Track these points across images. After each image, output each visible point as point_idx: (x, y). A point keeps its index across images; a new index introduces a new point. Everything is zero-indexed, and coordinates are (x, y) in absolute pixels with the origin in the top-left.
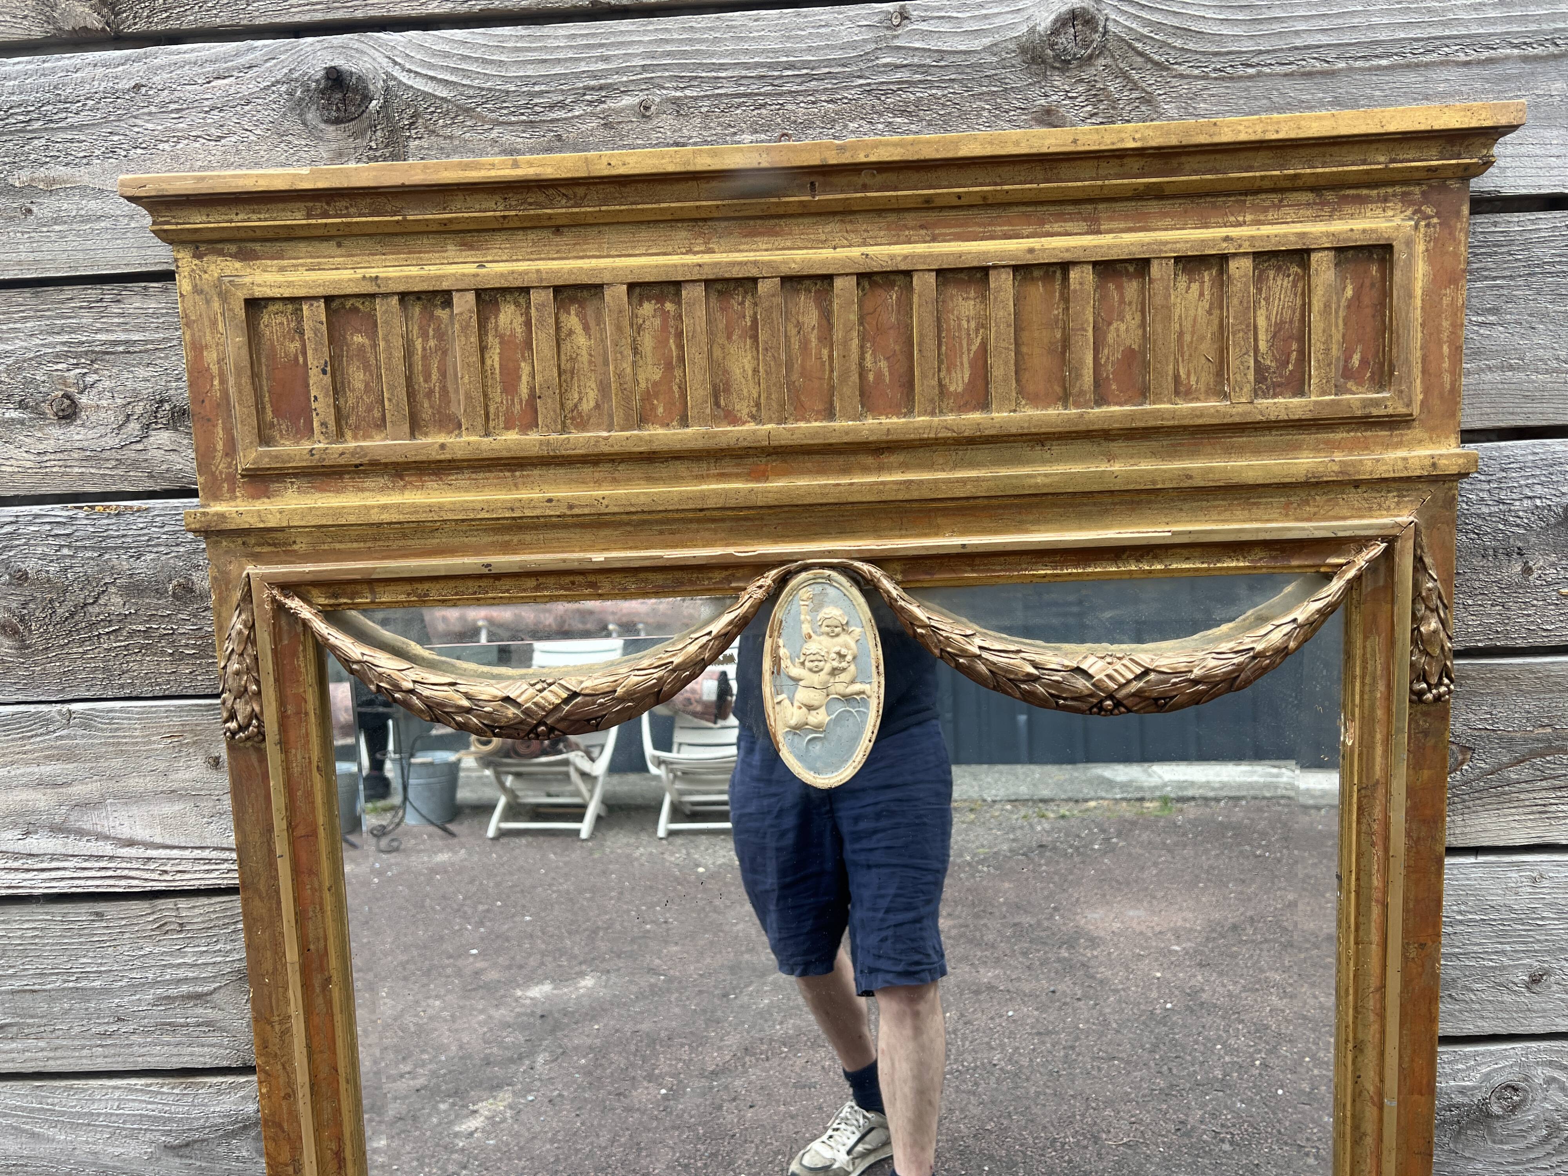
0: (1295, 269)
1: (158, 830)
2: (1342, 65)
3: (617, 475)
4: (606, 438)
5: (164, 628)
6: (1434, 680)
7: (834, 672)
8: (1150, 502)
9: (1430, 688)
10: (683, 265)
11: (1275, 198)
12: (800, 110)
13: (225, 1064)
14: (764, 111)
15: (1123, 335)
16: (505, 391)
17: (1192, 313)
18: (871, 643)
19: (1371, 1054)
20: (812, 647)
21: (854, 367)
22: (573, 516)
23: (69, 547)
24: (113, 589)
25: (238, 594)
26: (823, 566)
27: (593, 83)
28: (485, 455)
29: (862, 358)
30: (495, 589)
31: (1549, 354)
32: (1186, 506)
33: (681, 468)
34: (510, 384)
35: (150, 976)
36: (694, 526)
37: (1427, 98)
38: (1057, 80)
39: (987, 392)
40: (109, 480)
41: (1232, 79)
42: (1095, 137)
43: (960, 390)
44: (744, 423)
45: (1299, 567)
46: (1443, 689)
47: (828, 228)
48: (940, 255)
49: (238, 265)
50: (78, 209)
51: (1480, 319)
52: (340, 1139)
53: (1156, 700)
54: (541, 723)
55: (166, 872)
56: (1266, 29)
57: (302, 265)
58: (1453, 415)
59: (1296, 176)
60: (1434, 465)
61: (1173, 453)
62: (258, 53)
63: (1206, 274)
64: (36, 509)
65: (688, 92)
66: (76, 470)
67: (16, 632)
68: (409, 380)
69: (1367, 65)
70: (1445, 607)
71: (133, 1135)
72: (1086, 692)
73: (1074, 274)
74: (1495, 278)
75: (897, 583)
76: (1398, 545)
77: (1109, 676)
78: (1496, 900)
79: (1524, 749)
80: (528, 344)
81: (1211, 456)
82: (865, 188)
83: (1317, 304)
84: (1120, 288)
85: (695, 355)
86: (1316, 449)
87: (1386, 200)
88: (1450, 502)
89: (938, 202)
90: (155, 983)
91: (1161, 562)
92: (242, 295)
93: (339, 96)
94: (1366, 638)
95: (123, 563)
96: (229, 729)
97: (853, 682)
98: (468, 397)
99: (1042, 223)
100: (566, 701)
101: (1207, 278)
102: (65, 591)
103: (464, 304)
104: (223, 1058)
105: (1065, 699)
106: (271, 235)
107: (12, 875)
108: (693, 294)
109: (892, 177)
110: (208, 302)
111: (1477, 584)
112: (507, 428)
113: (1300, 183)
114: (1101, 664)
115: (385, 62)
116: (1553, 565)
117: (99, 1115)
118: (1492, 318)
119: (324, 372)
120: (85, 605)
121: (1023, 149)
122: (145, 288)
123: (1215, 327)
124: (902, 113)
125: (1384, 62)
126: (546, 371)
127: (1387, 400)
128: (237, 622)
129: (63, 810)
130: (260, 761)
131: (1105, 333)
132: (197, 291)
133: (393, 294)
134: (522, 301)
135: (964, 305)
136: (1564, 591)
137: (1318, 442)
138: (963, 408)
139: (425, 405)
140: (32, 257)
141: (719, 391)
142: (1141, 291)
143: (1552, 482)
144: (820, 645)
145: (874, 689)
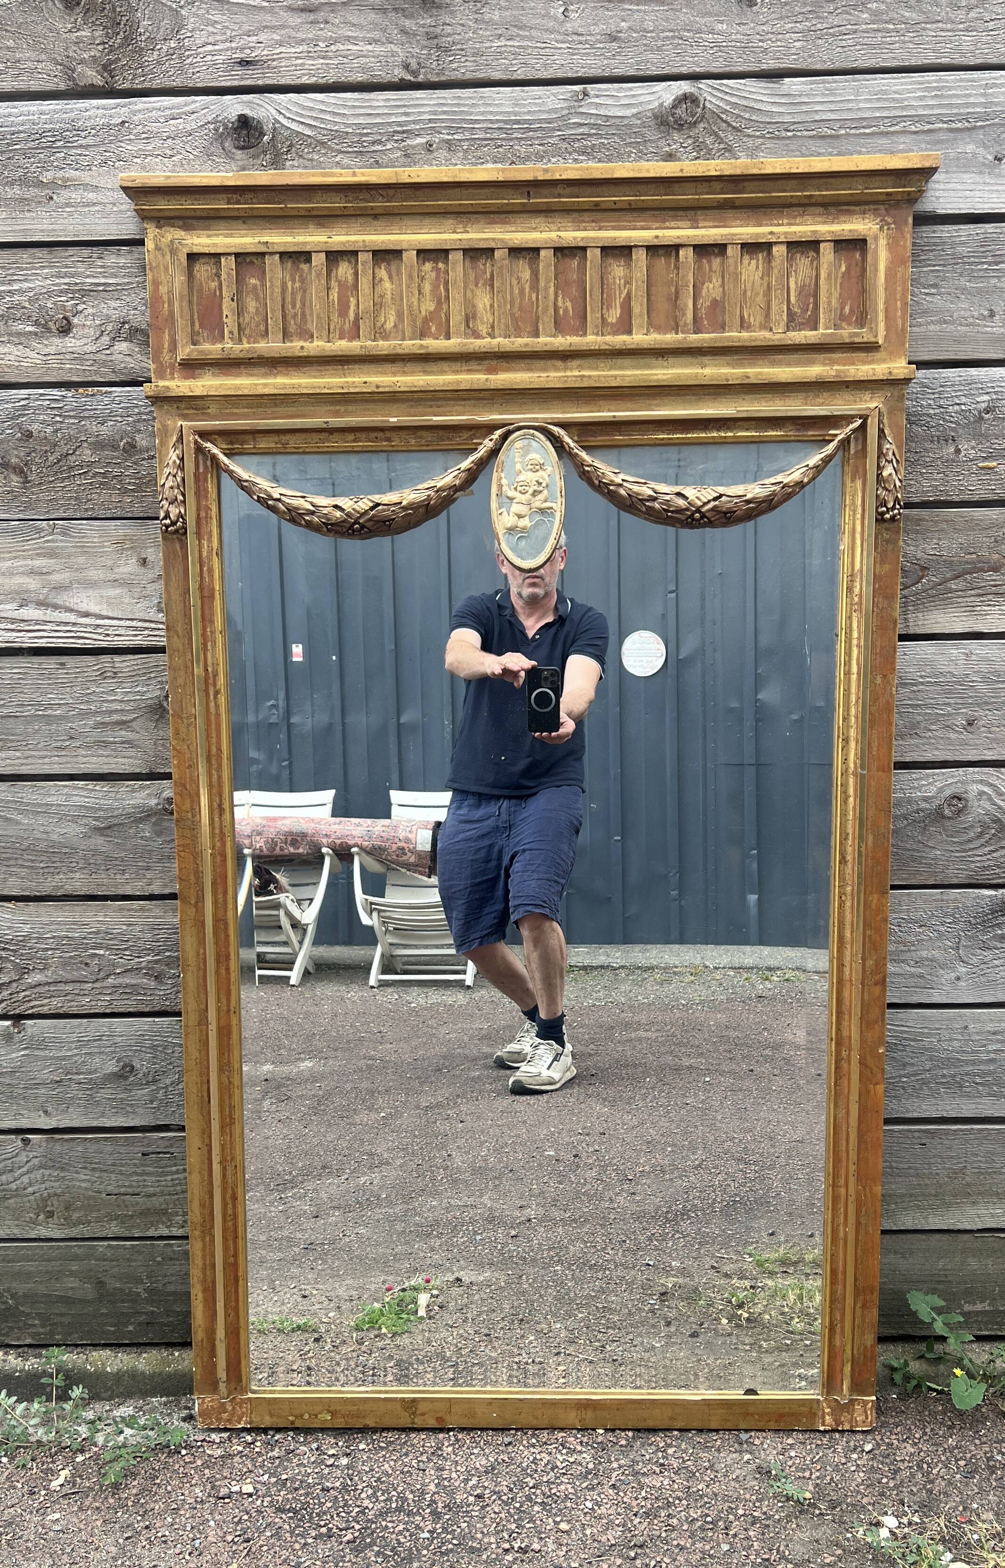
0: (812, 254)
1: (105, 606)
2: (843, 132)
3: (405, 368)
4: (400, 345)
5: (117, 471)
6: (890, 505)
7: (535, 493)
8: (726, 393)
9: (888, 512)
10: (450, 240)
11: (801, 209)
12: (522, 149)
13: (138, 770)
14: (501, 149)
15: (712, 291)
16: (340, 315)
17: (752, 278)
18: (558, 476)
19: (852, 744)
20: (521, 477)
21: (551, 304)
22: (378, 393)
23: (60, 416)
24: (85, 445)
25: (175, 439)
26: (529, 427)
27: (399, 129)
28: (327, 354)
29: (556, 300)
30: (329, 441)
31: (967, 314)
32: (747, 397)
33: (445, 365)
34: (343, 311)
35: (93, 708)
36: (452, 402)
37: (892, 153)
38: (677, 136)
39: (631, 324)
40: (88, 373)
41: (778, 138)
42: (697, 169)
43: (614, 321)
44: (484, 338)
45: (814, 436)
46: (896, 511)
47: (537, 221)
48: (604, 238)
49: (183, 233)
50: (82, 198)
51: (927, 291)
52: (221, 796)
53: (725, 513)
54: (356, 522)
55: (108, 635)
56: (798, 109)
57: (221, 234)
58: (904, 344)
59: (812, 196)
60: (891, 373)
61: (740, 364)
62: (197, 104)
63: (760, 256)
64: (41, 391)
65: (456, 137)
66: (68, 366)
67: (22, 472)
68: (283, 306)
69: (858, 132)
71: (74, 820)
72: (684, 508)
73: (682, 252)
74: (935, 266)
75: (575, 440)
76: (869, 421)
77: (698, 498)
78: (943, 668)
79: (960, 569)
80: (356, 286)
81: (762, 366)
82: (559, 196)
83: (824, 276)
84: (709, 262)
85: (456, 296)
86: (825, 365)
87: (865, 213)
88: (901, 398)
89: (603, 206)
90: (96, 713)
91: (731, 430)
92: (186, 251)
93: (245, 132)
94: (852, 481)
95: (94, 427)
96: (166, 525)
97: (546, 501)
98: (319, 317)
99: (664, 221)
100: (372, 509)
101: (760, 258)
102: (56, 445)
103: (318, 260)
104: (137, 767)
105: (672, 512)
106: (205, 214)
107: (9, 634)
108: (456, 257)
109: (575, 190)
110: (163, 255)
111: (928, 459)
112: (341, 338)
113: (813, 200)
114: (695, 491)
115: (274, 112)
116: (973, 448)
117: (52, 805)
118: (933, 291)
119: (233, 300)
120: (68, 454)
121: (652, 174)
122: (120, 250)
123: (766, 287)
124: (584, 152)
125: (867, 131)
126: (366, 303)
127: (864, 335)
128: (173, 456)
129: (45, 591)
130: (181, 548)
131: (701, 290)
132: (158, 248)
133: (276, 253)
134: (353, 260)
135: (617, 270)
136: (981, 465)
137: (825, 359)
138: (616, 332)
139: (292, 323)
140: (51, 227)
141: (470, 318)
142: (722, 264)
143: (972, 395)
144: (528, 476)
145: (558, 506)
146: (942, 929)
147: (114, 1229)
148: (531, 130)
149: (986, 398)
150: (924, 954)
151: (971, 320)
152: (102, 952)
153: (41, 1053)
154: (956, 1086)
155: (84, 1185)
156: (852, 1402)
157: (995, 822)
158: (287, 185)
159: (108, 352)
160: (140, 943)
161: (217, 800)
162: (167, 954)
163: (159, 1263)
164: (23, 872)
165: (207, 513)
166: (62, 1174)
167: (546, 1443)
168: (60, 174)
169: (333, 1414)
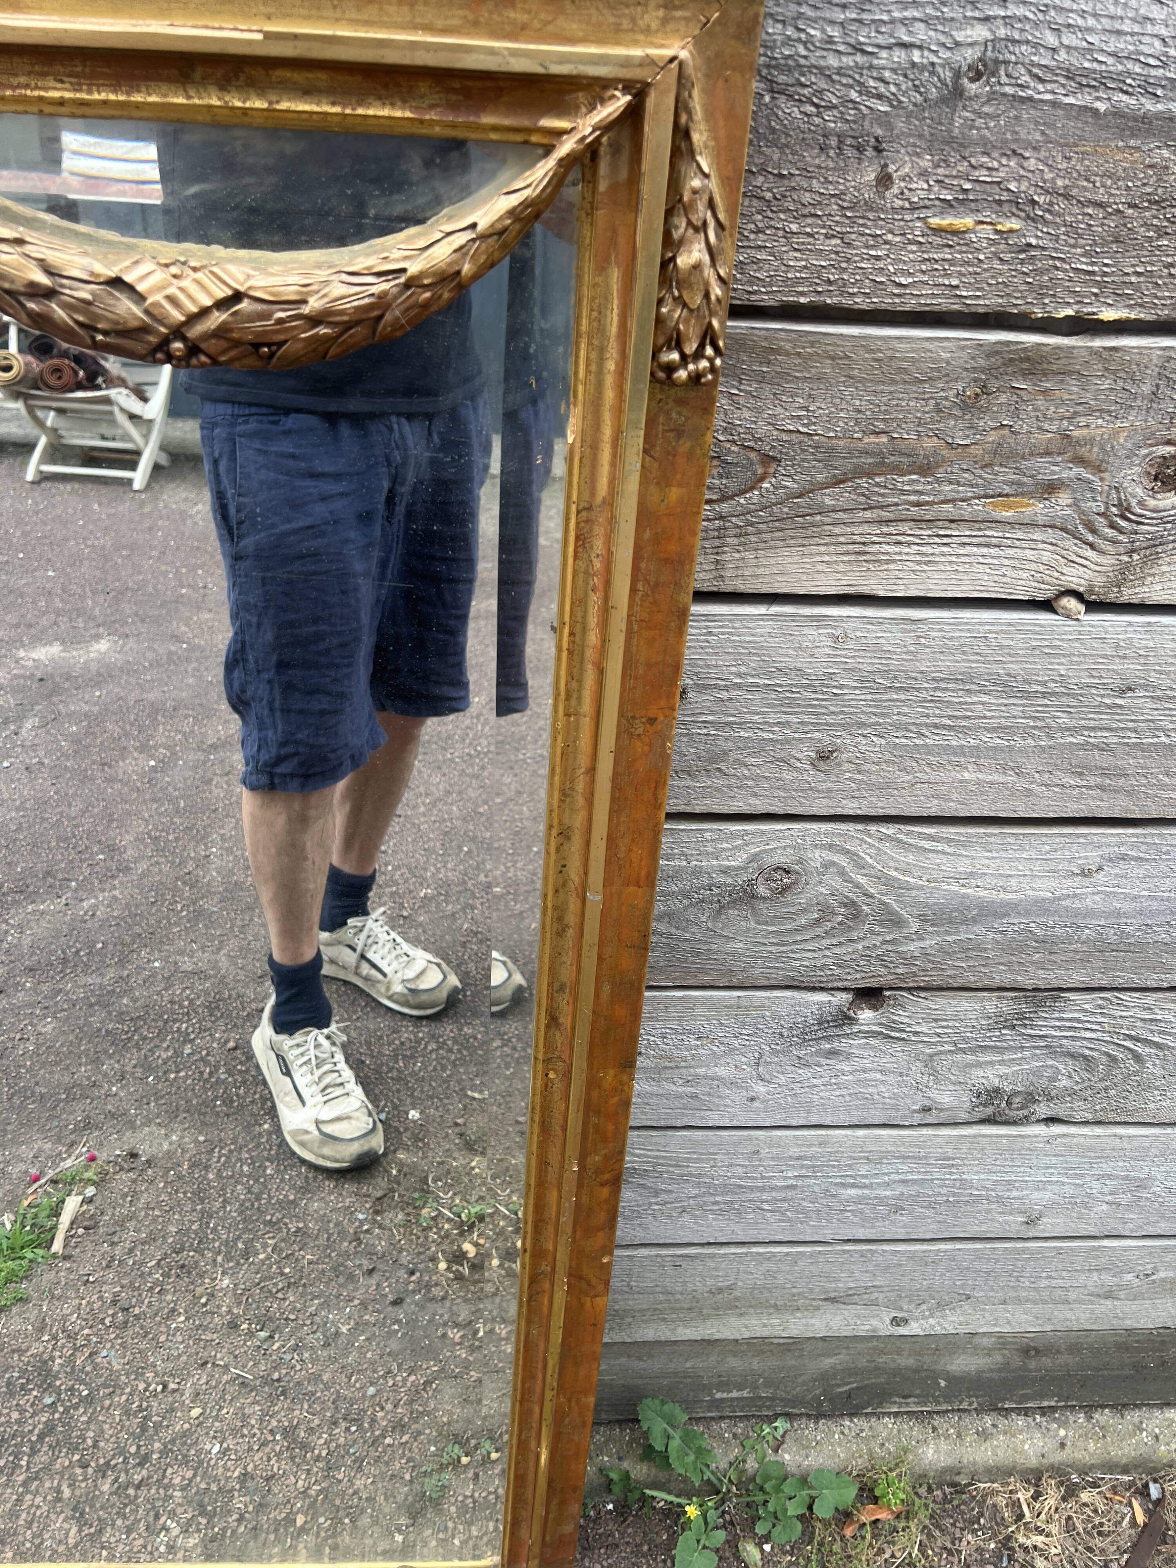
6: (690, 348)
9: (685, 362)
19: (576, 843)
45: (495, 128)
46: (704, 364)
53: (256, 346)
70: (720, 224)
72: (135, 324)
76: (649, 102)
77: (171, 299)
78: (784, 662)
79: (848, 465)
88: (750, 30)
91: (261, 95)
94: (599, 269)
105: (103, 332)
111: (807, 198)
114: (160, 276)
116: (924, 174)
136: (934, 221)
143: (945, 20)
146: (734, 1041)
149: (980, 33)
150: (701, 1071)
154: (732, 1212)
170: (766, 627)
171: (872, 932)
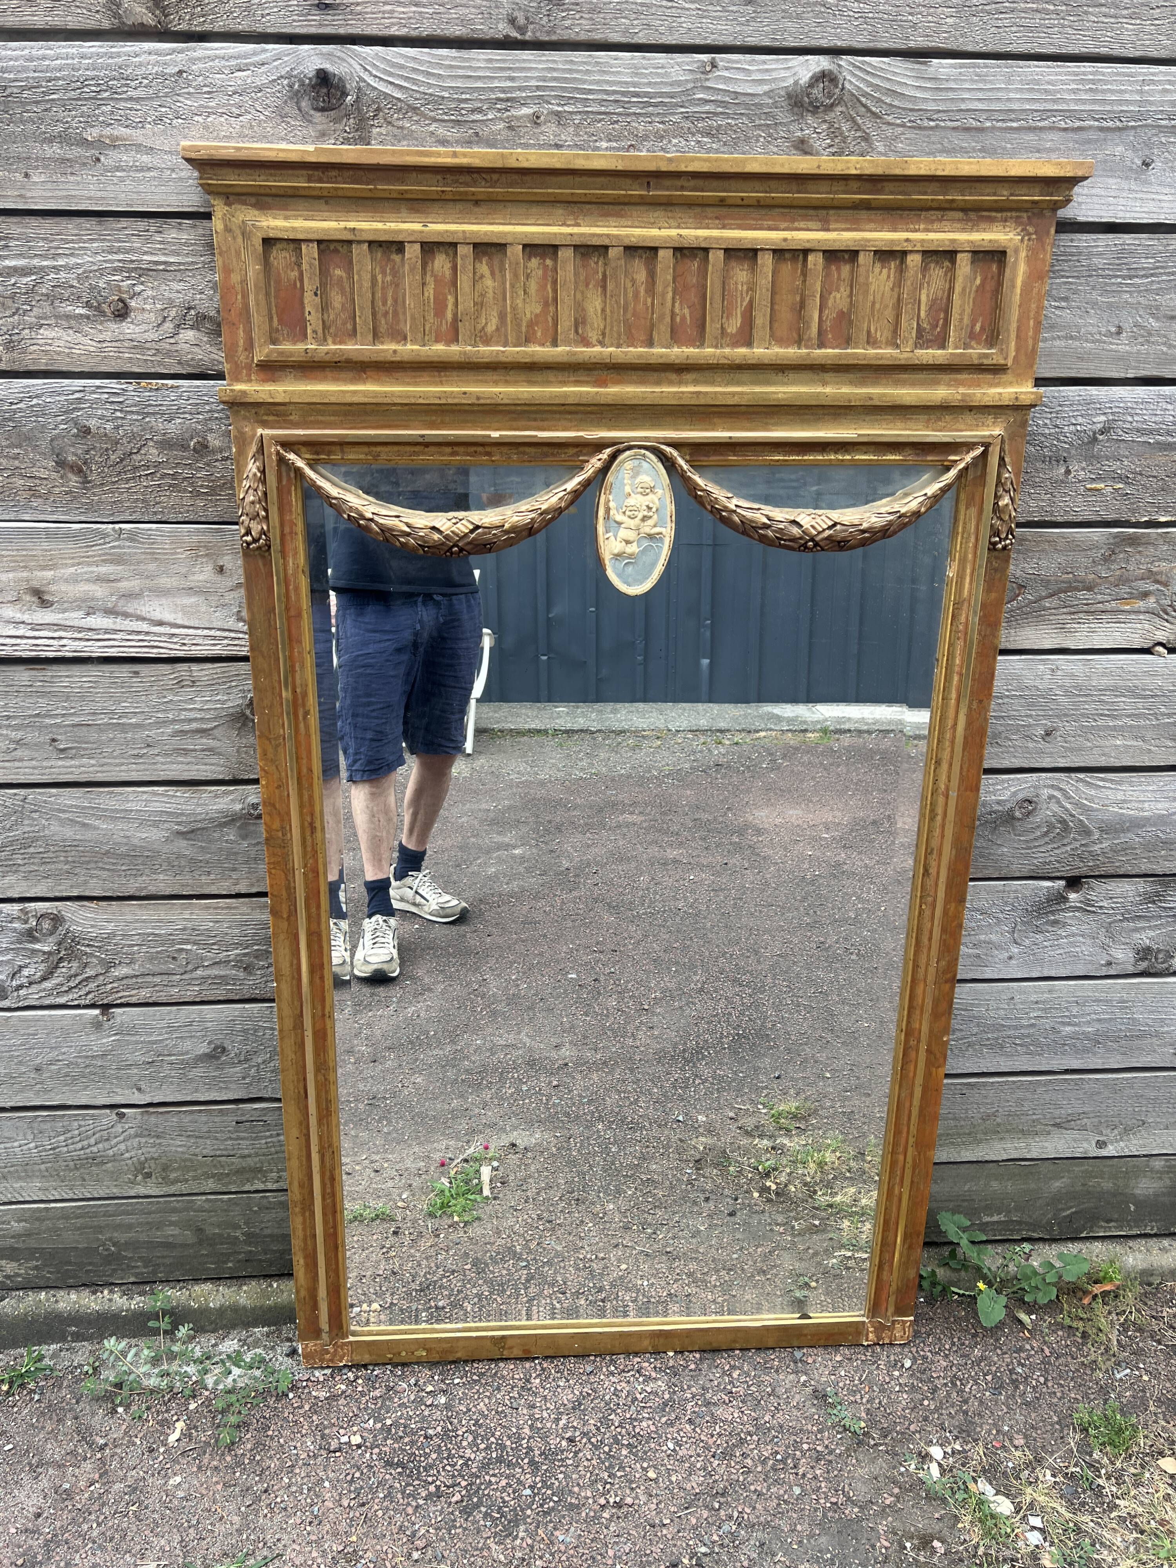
0: (947, 264)
1: (180, 615)
2: (988, 124)
3: (508, 378)
4: (503, 352)
5: (187, 473)
6: (1003, 536)
7: (644, 519)
8: (846, 414)
9: (1000, 541)
10: (561, 234)
11: (939, 214)
12: (641, 127)
13: (221, 777)
14: (616, 126)
15: (838, 301)
16: (436, 315)
17: (882, 288)
18: (668, 500)
19: (945, 766)
20: (631, 501)
21: (667, 311)
22: (479, 405)
23: (121, 411)
24: (151, 443)
25: (254, 448)
26: (640, 447)
27: (502, 96)
28: (423, 359)
29: (673, 306)
30: (424, 454)
31: (1095, 330)
32: (867, 418)
33: (550, 375)
34: (440, 311)
35: (171, 716)
36: (558, 416)
38: (810, 119)
39: (751, 335)
40: (150, 364)
41: (920, 128)
42: (832, 165)
43: (734, 331)
44: (594, 346)
45: (932, 461)
46: (1008, 542)
47: (656, 214)
48: (728, 239)
49: (256, 212)
50: (134, 161)
51: (1057, 304)
52: (312, 815)
53: (839, 542)
54: (455, 545)
55: (184, 644)
56: (943, 95)
57: (300, 216)
58: (1032, 366)
59: (953, 200)
60: (1017, 398)
61: (862, 383)
62: (268, 54)
63: (893, 263)
64: (98, 382)
65: (566, 108)
66: (127, 355)
67: (80, 471)
68: (373, 302)
69: (1004, 125)
70: (1015, 490)
71: (155, 824)
72: (798, 536)
73: (811, 258)
74: (1068, 277)
75: (687, 461)
76: (991, 449)
77: (812, 526)
78: (1029, 682)
79: (1055, 587)
80: (454, 283)
81: (886, 386)
82: (682, 188)
83: (958, 289)
84: (838, 270)
85: (566, 298)
86: (949, 385)
87: (1006, 221)
88: (1024, 424)
89: (729, 201)
90: (174, 721)
91: (850, 454)
92: (260, 235)
93: (325, 90)
94: (967, 508)
95: (159, 424)
96: (246, 542)
97: (655, 526)
98: (413, 318)
99: (793, 220)
100: (472, 531)
101: (893, 266)
102: (117, 443)
103: (413, 252)
104: (220, 773)
105: (784, 540)
106: (281, 192)
107: (77, 643)
108: (566, 255)
109: (700, 182)
110: (234, 238)
111: (1037, 480)
112: (437, 341)
113: (954, 205)
114: (809, 518)
115: (358, 67)
116: (1083, 469)
117: (132, 811)
118: (1064, 304)
119: (316, 294)
120: (131, 453)
121: (786, 170)
122: (180, 224)
123: (895, 300)
124: (708, 134)
125: (1015, 125)
126: (466, 303)
127: (993, 355)
128: (252, 468)
129: (114, 598)
130: (265, 565)
131: (827, 299)
132: (228, 229)
133: (365, 241)
134: (451, 253)
135: (740, 275)
136: (1088, 486)
137: (951, 380)
138: (735, 344)
139: (383, 322)
140: (99, 194)
141: (580, 322)
142: (852, 271)
143: (1088, 415)
144: (636, 500)
145: (668, 532)
146: (1001, 916)
147: (211, 1185)
148: (651, 105)
149: (1103, 418)
150: (982, 937)
151: (1098, 337)
152: (189, 947)
153: (133, 1039)
154: (997, 1046)
155: (180, 1149)
156: (894, 1322)
157: (1060, 822)
158: (378, 164)
159: (172, 341)
160: (227, 938)
161: (309, 819)
162: (256, 947)
163: (255, 1212)
164: (105, 874)
165: (291, 528)
166: (158, 1141)
167: (624, 1371)
168: (108, 131)
169: (428, 1351)
170: (1021, 665)
171: (1075, 839)
